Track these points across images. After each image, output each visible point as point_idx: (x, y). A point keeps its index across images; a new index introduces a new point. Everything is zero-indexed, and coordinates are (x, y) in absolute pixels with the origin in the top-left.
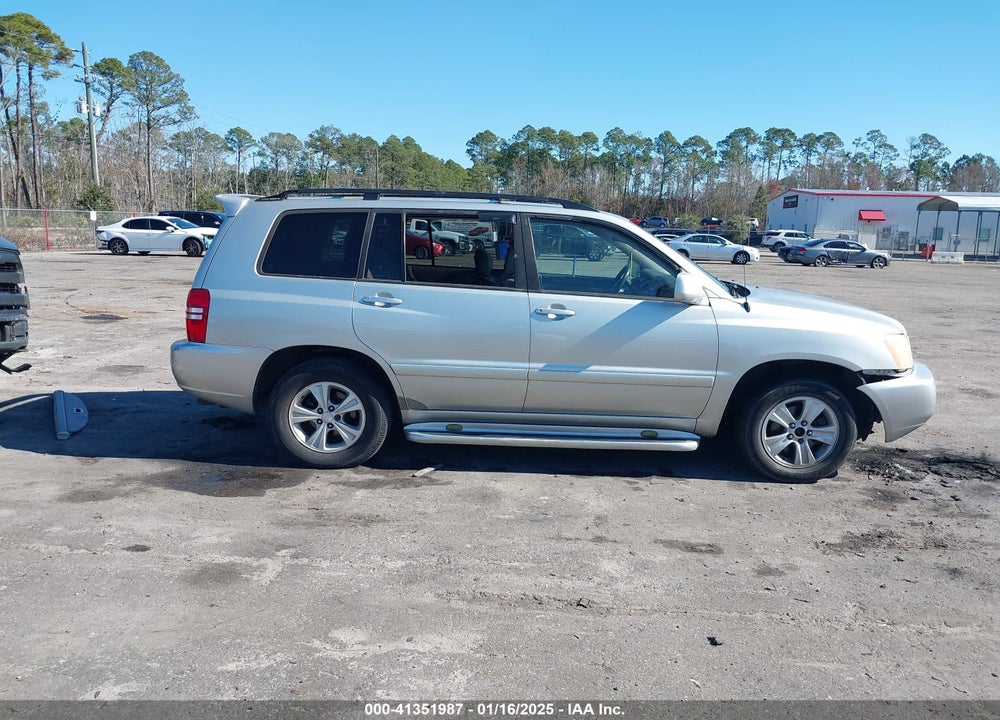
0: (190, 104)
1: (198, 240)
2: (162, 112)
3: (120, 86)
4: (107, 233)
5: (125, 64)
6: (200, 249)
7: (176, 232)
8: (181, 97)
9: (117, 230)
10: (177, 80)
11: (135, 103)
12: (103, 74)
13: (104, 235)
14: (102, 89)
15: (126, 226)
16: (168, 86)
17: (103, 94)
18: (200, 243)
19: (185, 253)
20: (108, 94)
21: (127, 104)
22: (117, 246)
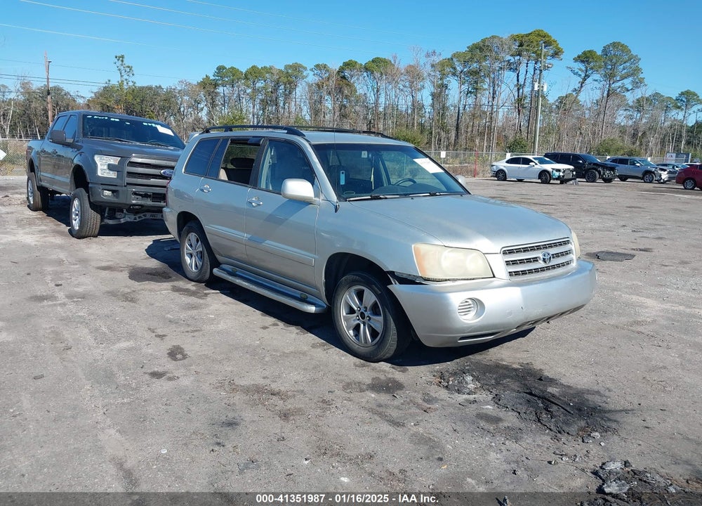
0: (641, 76)
1: (548, 172)
2: (619, 84)
3: (592, 68)
4: (497, 166)
5: (599, 53)
6: (549, 179)
7: (536, 166)
8: (635, 72)
9: (502, 165)
10: (634, 59)
11: (602, 80)
12: (583, 62)
13: (494, 167)
14: (580, 73)
15: (508, 162)
16: (628, 64)
17: (580, 75)
18: (550, 174)
19: (540, 181)
20: (583, 75)
21: (597, 80)
22: (500, 175)
